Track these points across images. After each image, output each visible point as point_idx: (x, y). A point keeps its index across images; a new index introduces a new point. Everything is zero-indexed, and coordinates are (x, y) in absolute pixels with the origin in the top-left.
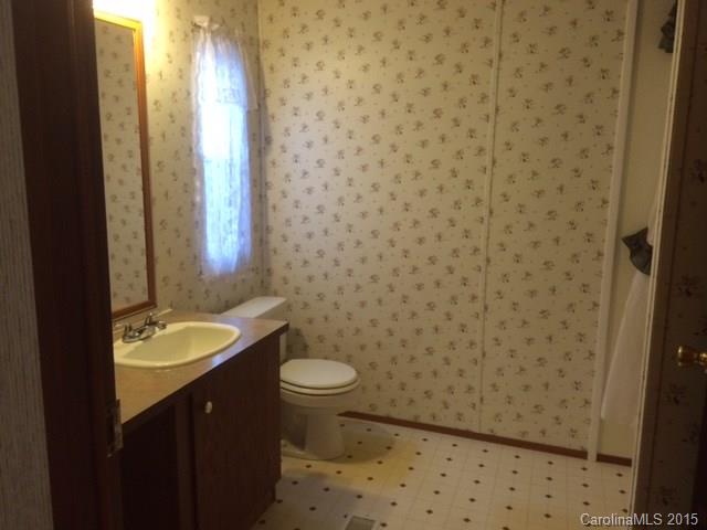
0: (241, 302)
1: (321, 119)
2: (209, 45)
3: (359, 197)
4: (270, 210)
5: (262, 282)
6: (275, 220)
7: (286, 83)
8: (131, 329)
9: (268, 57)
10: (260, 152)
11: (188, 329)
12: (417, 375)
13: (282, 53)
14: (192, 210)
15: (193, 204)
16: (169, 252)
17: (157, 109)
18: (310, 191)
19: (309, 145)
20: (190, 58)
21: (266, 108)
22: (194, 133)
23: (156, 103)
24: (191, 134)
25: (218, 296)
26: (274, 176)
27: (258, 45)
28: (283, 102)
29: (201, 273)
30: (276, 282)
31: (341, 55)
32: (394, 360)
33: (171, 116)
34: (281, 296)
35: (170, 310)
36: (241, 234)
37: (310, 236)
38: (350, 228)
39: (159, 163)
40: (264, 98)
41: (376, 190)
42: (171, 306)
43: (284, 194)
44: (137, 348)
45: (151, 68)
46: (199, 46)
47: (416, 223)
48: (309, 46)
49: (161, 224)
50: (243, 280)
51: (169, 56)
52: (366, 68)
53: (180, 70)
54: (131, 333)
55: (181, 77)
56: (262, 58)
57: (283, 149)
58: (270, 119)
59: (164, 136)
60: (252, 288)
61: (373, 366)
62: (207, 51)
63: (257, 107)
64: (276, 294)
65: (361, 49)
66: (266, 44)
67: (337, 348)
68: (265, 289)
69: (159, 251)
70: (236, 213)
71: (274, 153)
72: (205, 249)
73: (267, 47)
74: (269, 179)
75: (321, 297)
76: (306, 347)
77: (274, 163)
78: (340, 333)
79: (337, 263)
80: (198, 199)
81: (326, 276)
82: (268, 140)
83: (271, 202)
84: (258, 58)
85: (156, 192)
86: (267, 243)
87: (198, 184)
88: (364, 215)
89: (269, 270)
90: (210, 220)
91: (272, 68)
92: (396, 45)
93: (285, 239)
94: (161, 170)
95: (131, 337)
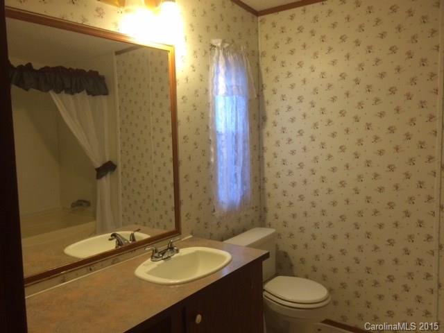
0: (244, 230)
1: (301, 101)
2: (221, 58)
3: (330, 156)
4: (266, 166)
5: (260, 217)
6: (269, 173)
7: (277, 79)
8: (156, 251)
9: (265, 63)
10: (259, 127)
11: (198, 252)
12: (380, 297)
13: (274, 59)
14: (208, 168)
15: (209, 164)
16: (191, 196)
17: (184, 102)
18: (293, 152)
19: (293, 120)
20: (208, 68)
21: (263, 96)
22: (210, 116)
23: (183, 97)
24: (209, 118)
25: (227, 227)
26: (268, 143)
27: (258, 55)
28: (274, 92)
29: (214, 211)
30: (270, 217)
31: (316, 55)
32: (360, 283)
33: (194, 106)
34: (273, 228)
35: (191, 236)
36: (244, 183)
37: (293, 184)
38: (323, 180)
39: (184, 137)
40: (262, 90)
41: (343, 151)
42: (192, 234)
43: (275, 155)
44: (159, 265)
45: (180, 75)
46: (214, 59)
47: (376, 175)
48: (292, 52)
49: (185, 177)
50: (246, 215)
51: (193, 67)
52: (334, 63)
53: (201, 76)
54: (156, 255)
55: (201, 80)
56: (261, 63)
57: (275, 124)
58: (266, 104)
59: (188, 119)
60: (253, 221)
61: (343, 286)
62: (220, 62)
63: (256, 96)
64: (270, 226)
65: (330, 49)
66: (264, 54)
67: (315, 269)
68: (262, 222)
69: (183, 196)
70: (239, 169)
71: (268, 127)
72: (217, 194)
73: (264, 56)
74: (265, 145)
75: (302, 229)
76: (291, 266)
77: (268, 134)
78: (317, 258)
79: (313, 205)
80: (212, 160)
81: (306, 214)
82: (264, 119)
83: (266, 161)
84: (258, 64)
85: (182, 156)
86: (264, 189)
87: (212, 150)
88: (334, 170)
89: (265, 208)
90: (220, 175)
91: (267, 70)
92: (357, 43)
93: (276, 186)
94: (186, 142)
95: (156, 257)
